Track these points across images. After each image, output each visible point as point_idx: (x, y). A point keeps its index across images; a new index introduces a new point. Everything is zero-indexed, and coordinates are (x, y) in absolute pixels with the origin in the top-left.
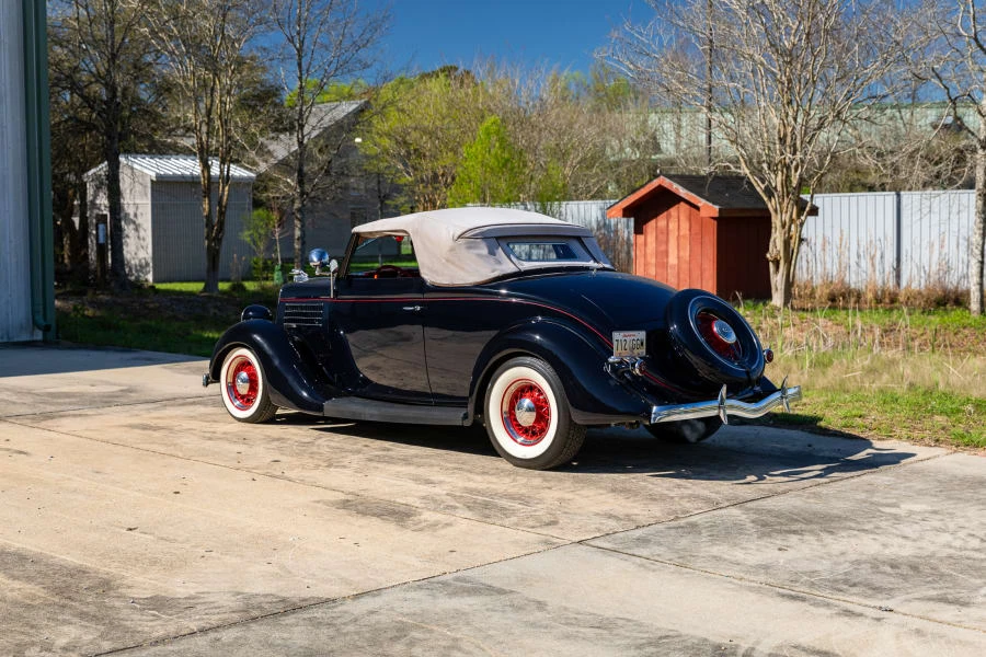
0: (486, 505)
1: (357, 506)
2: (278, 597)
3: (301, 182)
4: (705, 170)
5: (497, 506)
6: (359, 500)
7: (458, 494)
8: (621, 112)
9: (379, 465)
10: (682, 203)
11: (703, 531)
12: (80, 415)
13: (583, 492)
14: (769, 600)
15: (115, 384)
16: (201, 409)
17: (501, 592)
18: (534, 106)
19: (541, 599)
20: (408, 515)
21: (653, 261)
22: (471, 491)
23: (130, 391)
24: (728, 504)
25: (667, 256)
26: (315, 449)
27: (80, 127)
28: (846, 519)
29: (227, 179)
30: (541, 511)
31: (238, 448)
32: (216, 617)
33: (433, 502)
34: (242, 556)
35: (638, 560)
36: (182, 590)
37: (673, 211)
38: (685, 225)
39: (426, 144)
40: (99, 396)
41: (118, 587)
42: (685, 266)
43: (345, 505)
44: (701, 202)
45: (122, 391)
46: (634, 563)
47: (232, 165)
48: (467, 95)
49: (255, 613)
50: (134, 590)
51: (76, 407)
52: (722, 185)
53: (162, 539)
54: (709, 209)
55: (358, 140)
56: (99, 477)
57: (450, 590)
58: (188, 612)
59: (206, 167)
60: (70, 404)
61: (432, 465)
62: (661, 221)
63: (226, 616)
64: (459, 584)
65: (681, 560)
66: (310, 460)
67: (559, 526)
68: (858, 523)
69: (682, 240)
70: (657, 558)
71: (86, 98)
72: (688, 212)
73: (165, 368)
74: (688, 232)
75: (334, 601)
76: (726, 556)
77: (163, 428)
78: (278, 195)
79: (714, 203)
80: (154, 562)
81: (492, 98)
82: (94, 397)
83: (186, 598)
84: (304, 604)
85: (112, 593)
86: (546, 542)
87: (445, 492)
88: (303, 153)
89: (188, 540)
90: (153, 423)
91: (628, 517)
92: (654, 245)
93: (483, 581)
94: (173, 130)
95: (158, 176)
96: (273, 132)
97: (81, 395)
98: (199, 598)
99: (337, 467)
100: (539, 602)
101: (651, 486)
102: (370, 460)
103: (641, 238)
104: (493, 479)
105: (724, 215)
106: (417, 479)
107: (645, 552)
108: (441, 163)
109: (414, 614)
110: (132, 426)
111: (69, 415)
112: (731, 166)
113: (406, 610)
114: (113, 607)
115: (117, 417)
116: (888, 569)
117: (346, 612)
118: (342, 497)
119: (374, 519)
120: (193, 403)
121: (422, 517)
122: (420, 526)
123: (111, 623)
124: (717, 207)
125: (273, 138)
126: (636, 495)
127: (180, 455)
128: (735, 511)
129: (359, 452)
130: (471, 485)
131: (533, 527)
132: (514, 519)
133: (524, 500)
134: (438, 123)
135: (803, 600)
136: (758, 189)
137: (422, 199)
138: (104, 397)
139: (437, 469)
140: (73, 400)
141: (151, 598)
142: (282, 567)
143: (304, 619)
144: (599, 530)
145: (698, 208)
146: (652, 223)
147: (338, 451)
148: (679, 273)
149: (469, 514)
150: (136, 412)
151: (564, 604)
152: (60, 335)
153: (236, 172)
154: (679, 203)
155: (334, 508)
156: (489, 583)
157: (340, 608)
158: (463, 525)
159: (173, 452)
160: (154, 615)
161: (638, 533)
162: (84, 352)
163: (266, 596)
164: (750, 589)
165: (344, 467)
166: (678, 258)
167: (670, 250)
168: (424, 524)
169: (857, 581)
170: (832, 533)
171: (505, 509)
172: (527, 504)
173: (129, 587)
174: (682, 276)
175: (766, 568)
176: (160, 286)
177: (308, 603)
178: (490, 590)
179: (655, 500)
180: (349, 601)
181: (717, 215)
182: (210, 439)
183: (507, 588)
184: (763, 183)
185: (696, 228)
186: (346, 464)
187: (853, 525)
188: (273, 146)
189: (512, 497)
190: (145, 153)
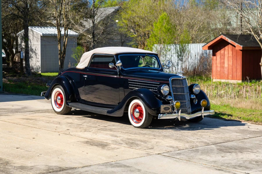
0: (132, 143)
1: (91, 143)
2: (58, 167)
3: (94, 37)
4: (239, 33)
5: (136, 143)
6: (92, 141)
7: (124, 140)
8: (215, 11)
9: (102, 131)
10: (230, 45)
11: (200, 151)
12: (7, 115)
13: (165, 140)
14: (212, 170)
15: (20, 106)
16: (47, 114)
17: (128, 167)
18: (181, 8)
19: (139, 169)
20: (106, 146)
21: (219, 65)
22: (129, 139)
23: (25, 108)
24: (211, 144)
25: (224, 64)
26: (82, 126)
27: (15, 17)
28: (249, 149)
29: (67, 35)
30: (150, 145)
31: (57, 126)
32: (39, 171)
33: (116, 142)
34: (50, 156)
35: (175, 159)
36: (30, 164)
37: (226, 48)
38: (230, 52)
39: (142, 22)
40: (14, 109)
41: (11, 163)
42: (230, 68)
43: (87, 142)
44: (236, 44)
45: (22, 108)
46: (173, 160)
47: (69, 30)
48: (157, 4)
49: (51, 171)
50: (16, 164)
51: (6, 113)
52: (244, 38)
53: (27, 151)
54: (239, 47)
55: (117, 21)
56: (10, 133)
57: (112, 166)
58: (30, 170)
59: (59, 31)
60: (4, 112)
61: (118, 132)
62: (222, 51)
63: (42, 171)
64: (116, 164)
65: (189, 159)
66: (79, 130)
67: (154, 149)
68: (252, 150)
69: (229, 58)
70: (181, 159)
71: (17, 7)
72: (232, 48)
73: (38, 101)
74: (232, 55)
75: (76, 168)
76: (204, 159)
77: (33, 119)
78: (85, 41)
79: (241, 45)
80: (23, 157)
81: (166, 6)
82: (13, 110)
83: (30, 167)
84: (66, 169)
85: (8, 165)
86: (148, 154)
87: (120, 139)
88: (94, 26)
89: (35, 151)
90: (30, 118)
91: (177, 147)
92: (219, 60)
93: (123, 164)
94: (49, 17)
95: (43, 34)
96: (86, 18)
97: (9, 109)
98: (35, 166)
99: (87, 131)
100: (139, 170)
101: (188, 139)
102: (99, 130)
103: (215, 57)
104: (138, 136)
105: (245, 49)
106: (112, 135)
107: (178, 157)
108: (147, 29)
109: (99, 172)
110: (24, 119)
111: (3, 115)
112: (248, 31)
113: (97, 171)
114: (8, 168)
115: (18, 116)
116: (254, 163)
117: (78, 171)
118: (87, 140)
119: (95, 146)
120: (45, 112)
121: (110, 146)
122: (109, 149)
123: (7, 172)
124: (242, 46)
125: (85, 20)
126: (182, 141)
127: (37, 127)
128: (213, 146)
129: (96, 127)
130: (130, 137)
131: (145, 150)
132: (140, 147)
133: (145, 142)
134: (146, 15)
135: (222, 170)
136: (257, 40)
137: (140, 43)
138: (16, 110)
139: (120, 132)
140: (5, 111)
141: (20, 166)
142: (62, 159)
143: (65, 173)
144: (166, 151)
145: (235, 46)
146: (219, 52)
147: (89, 127)
148: (228, 70)
149: (126, 146)
150: (25, 115)
151: (146, 170)
152: (4, 90)
153: (71, 32)
154: (228, 45)
155: (83, 143)
156: (125, 164)
157: (77, 170)
158: (123, 148)
159: (35, 127)
160: (20, 171)
161: (179, 151)
162: (12, 96)
163: (55, 166)
164: (207, 167)
165: (90, 132)
166: (228, 64)
167: (225, 62)
168: (110, 148)
169: (242, 166)
170: (242, 152)
171: (138, 144)
172: (146, 143)
173: (14, 163)
174: (229, 71)
175: (215, 162)
176: (43, 74)
177: (67, 168)
178: (125, 166)
179: (188, 142)
180: (80, 168)
181: (242, 49)
182: (48, 123)
183: (130, 166)
184: (259, 37)
185: (234, 53)
186: (91, 131)
187: (250, 150)
188: (85, 23)
189: (141, 141)
190: (39, 26)
